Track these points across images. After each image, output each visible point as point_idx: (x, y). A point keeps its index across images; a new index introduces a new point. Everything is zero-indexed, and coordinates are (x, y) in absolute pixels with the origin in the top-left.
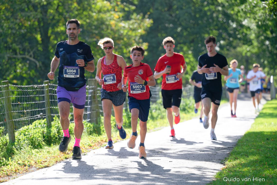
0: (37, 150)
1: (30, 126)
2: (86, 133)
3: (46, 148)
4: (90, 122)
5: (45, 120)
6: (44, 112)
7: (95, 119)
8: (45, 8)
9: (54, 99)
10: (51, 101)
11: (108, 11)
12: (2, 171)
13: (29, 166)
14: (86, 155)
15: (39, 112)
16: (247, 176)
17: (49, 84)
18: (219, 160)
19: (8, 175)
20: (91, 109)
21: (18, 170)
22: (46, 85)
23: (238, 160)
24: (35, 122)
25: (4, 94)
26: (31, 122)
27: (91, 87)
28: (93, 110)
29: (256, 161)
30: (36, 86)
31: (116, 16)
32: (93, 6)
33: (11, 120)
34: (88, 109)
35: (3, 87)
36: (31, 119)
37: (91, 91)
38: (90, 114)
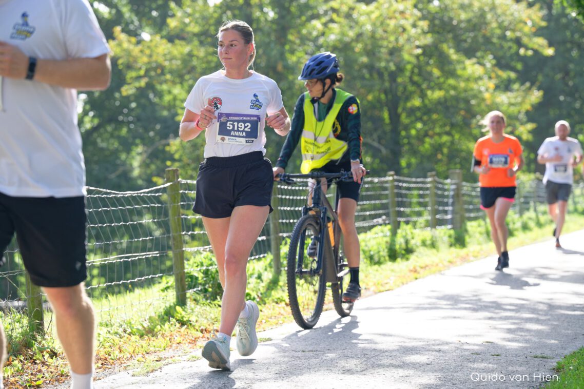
0: (376, 267)
2: (447, 245)
3: (389, 264)
4: (453, 228)
5: (389, 227)
6: (387, 215)
7: (458, 225)
8: (393, 76)
9: (401, 197)
10: (398, 202)
11: (480, 78)
13: (365, 289)
14: (443, 274)
15: (379, 216)
17: (396, 177)
20: (453, 212)
22: (391, 178)
24: (375, 230)
26: (370, 228)
27: (454, 181)
28: (456, 213)
30: (376, 180)
31: (491, 85)
32: (459, 72)
34: (449, 212)
36: (369, 226)
37: (453, 187)
38: (452, 219)
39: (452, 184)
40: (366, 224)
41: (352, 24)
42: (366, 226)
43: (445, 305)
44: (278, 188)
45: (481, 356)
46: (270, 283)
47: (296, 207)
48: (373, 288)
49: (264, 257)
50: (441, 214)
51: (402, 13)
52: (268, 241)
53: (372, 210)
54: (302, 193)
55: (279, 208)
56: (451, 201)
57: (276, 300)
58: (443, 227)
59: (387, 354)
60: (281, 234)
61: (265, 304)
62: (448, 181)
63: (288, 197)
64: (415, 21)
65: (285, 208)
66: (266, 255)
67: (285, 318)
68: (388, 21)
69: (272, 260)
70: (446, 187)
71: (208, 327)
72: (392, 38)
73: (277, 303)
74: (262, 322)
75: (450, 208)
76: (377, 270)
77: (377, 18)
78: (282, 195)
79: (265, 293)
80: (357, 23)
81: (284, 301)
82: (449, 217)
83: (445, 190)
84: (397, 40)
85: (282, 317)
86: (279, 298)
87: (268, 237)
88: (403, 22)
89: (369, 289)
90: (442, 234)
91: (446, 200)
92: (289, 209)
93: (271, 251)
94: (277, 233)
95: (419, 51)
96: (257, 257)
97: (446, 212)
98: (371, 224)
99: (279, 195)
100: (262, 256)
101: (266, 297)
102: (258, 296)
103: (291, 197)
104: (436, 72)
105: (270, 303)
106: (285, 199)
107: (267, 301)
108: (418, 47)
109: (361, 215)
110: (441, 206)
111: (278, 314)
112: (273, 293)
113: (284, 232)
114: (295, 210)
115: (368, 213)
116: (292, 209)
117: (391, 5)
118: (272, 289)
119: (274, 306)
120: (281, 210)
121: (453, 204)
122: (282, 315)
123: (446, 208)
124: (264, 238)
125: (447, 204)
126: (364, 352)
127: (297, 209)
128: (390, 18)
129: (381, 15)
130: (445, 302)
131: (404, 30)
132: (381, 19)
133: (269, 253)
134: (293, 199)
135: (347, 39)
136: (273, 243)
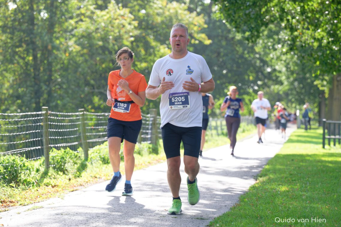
1: (102, 146)
2: (147, 153)
4: (150, 143)
7: (154, 141)
12: (76, 182)
13: (99, 178)
14: (145, 170)
16: (274, 189)
18: (253, 176)
19: (81, 185)
20: (152, 134)
21: (90, 181)
23: (268, 176)
25: (81, 120)
26: (103, 142)
27: (152, 116)
28: (153, 134)
29: (282, 178)
30: (107, 114)
33: (85, 141)
34: (149, 134)
35: (80, 115)
37: (152, 119)
38: (151, 138)
39: (151, 117)
40: (100, 140)
41: (93, 22)
42: (100, 141)
43: (146, 188)
44: (49, 118)
45: (166, 218)
46: (43, 174)
47: (59, 129)
48: (103, 178)
49: (39, 159)
50: (144, 135)
51: (122, 16)
52: (42, 149)
53: (104, 132)
54: (63, 121)
55: (49, 130)
56: (150, 127)
57: (46, 184)
58: (145, 142)
59: (111, 216)
60: (50, 145)
61: (39, 186)
62: (149, 115)
63: (54, 123)
64: (130, 21)
65: (53, 130)
66: (40, 157)
67: (51, 195)
68: (114, 21)
69: (44, 161)
70: (148, 119)
71: (6, 200)
72: (117, 31)
73: (47, 186)
74: (37, 197)
75: (150, 131)
76: (106, 167)
77: (108, 19)
78: (51, 122)
79: (40, 180)
80: (95, 21)
81: (51, 184)
82: (149, 136)
83: (147, 121)
84: (119, 32)
85: (50, 194)
86: (48, 183)
87: (42, 147)
88: (123, 22)
89: (101, 178)
90: (145, 147)
91: (147, 127)
92: (55, 130)
93: (44, 156)
94: (48, 145)
95: (132, 39)
96: (35, 158)
97: (147, 134)
98: (104, 140)
99: (49, 122)
100: (38, 158)
101: (40, 182)
102: (36, 182)
103: (56, 124)
104: (143, 52)
105: (43, 186)
106: (53, 124)
107: (41, 185)
108: (132, 36)
109: (97, 135)
110: (145, 130)
111: (48, 193)
112: (45, 180)
113: (52, 144)
114: (58, 131)
115: (101, 134)
116: (57, 130)
117: (116, 11)
118: (45, 178)
119: (45, 187)
120: (50, 131)
121: (151, 129)
122: (50, 193)
123: (147, 131)
124: (40, 147)
125: (148, 129)
126: (98, 215)
127: (59, 130)
128: (116, 19)
129: (110, 17)
130: (145, 187)
131: (124, 26)
132: (110, 19)
133: (43, 156)
134: (57, 125)
135: (90, 31)
136: (45, 151)
